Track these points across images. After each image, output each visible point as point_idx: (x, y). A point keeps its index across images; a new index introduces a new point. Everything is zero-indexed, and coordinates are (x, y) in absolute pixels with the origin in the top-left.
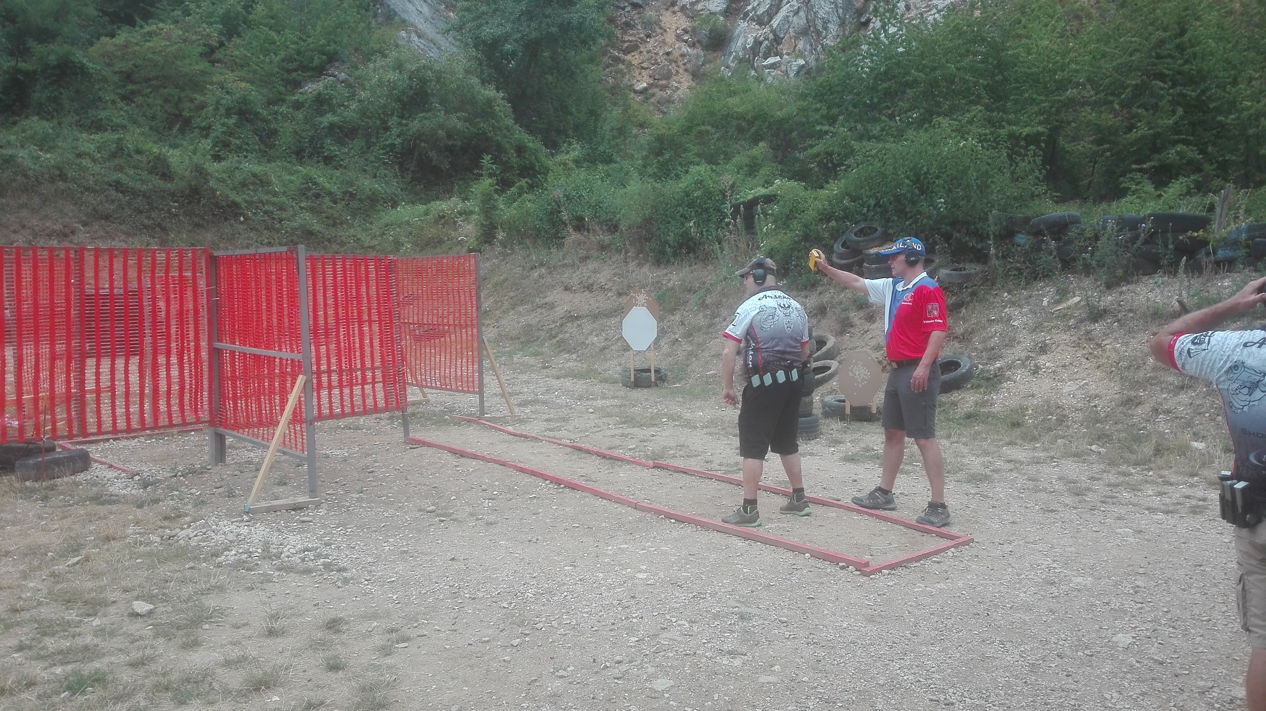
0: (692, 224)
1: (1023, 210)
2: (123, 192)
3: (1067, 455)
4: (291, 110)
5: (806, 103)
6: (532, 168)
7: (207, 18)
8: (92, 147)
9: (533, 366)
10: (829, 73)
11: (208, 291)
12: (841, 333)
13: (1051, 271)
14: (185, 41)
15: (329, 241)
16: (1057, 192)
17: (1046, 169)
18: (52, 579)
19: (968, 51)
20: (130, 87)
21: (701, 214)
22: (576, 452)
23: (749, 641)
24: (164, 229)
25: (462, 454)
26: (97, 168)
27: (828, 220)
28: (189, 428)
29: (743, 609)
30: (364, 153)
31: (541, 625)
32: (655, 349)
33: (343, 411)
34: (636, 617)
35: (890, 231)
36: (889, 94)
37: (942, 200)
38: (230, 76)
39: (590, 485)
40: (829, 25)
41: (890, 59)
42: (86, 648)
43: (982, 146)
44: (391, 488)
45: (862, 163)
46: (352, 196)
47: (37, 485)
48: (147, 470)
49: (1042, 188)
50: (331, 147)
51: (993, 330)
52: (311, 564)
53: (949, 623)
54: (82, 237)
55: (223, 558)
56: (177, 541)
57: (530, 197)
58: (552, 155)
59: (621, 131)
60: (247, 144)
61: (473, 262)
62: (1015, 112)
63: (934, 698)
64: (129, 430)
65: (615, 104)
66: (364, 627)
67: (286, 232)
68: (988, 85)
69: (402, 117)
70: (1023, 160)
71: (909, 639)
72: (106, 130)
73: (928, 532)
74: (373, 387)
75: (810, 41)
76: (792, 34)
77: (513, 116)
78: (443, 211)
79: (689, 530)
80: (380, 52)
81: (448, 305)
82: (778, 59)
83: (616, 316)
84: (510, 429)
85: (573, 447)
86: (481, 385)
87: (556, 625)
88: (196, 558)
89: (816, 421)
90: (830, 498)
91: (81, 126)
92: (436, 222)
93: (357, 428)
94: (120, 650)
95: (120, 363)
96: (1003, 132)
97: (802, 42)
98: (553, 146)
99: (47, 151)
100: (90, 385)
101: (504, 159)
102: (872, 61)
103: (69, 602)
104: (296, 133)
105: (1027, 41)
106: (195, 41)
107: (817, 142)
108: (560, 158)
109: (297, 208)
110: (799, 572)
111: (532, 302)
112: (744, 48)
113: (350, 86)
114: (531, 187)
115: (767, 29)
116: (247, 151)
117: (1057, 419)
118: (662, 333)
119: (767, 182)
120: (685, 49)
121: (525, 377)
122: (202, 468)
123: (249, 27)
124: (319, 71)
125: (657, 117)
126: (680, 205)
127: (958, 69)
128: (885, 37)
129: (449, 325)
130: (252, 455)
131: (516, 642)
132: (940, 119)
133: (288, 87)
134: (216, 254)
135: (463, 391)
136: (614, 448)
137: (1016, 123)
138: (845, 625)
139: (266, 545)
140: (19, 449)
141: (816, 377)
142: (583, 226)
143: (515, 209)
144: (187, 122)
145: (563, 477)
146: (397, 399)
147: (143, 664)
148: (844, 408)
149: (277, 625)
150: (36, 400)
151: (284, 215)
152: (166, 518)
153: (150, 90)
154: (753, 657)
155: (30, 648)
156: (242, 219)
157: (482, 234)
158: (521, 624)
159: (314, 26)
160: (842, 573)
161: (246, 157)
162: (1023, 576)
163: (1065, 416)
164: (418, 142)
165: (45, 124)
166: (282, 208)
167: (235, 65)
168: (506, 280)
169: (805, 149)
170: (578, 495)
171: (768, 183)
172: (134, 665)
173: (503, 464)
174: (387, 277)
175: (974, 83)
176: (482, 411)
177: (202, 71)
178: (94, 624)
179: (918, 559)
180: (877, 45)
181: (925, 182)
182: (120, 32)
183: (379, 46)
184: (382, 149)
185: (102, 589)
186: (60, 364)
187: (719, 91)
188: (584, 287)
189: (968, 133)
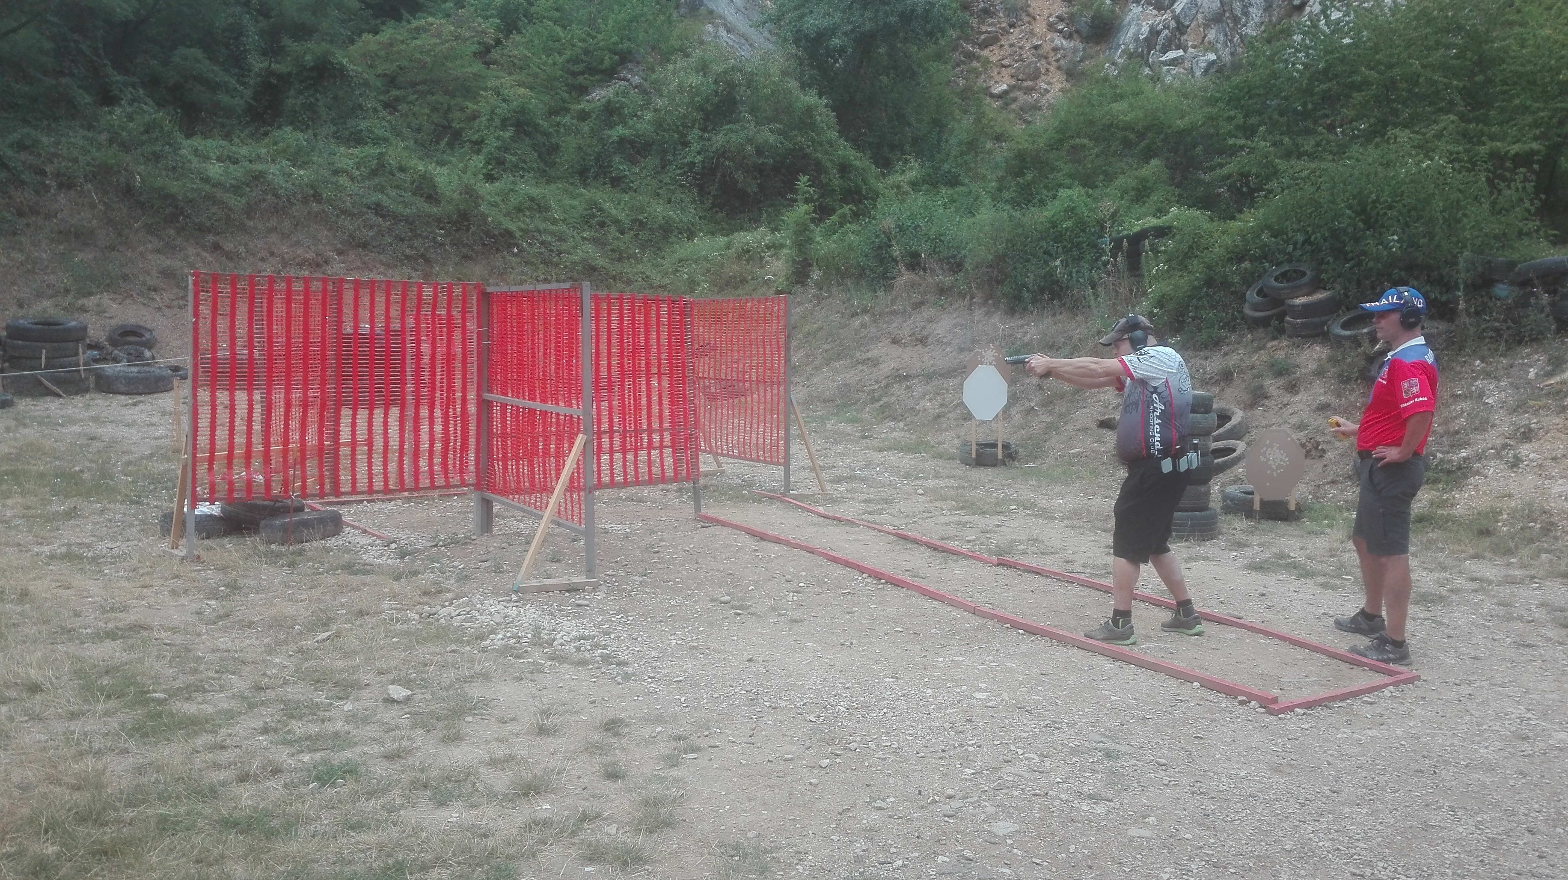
0: (1058, 263)
1: (1506, 253)
2: (383, 216)
3: (1552, 574)
4: (575, 121)
5: (1215, 110)
6: (858, 192)
7: (483, 10)
8: (351, 163)
9: (850, 435)
10: (1248, 71)
11: (479, 333)
12: (1251, 405)
13: (1541, 333)
14: (457, 38)
15: (614, 278)
16: (1554, 229)
17: (1540, 199)
18: (299, 655)
19: (1438, 43)
20: (394, 93)
21: (1071, 250)
22: (901, 542)
23: (1116, 784)
24: (427, 261)
25: (762, 537)
26: (355, 188)
27: (1240, 259)
28: (452, 491)
29: (1110, 745)
30: (658, 173)
31: (856, 745)
32: (1004, 419)
33: (625, 479)
34: (972, 745)
35: (1323, 276)
36: (1329, 99)
37: (1396, 238)
38: (507, 80)
39: (917, 582)
40: (1251, 9)
41: (1331, 52)
42: (337, 735)
43: (1453, 168)
44: (678, 572)
45: (1288, 187)
46: (642, 224)
47: (283, 549)
48: (405, 537)
49: (1533, 225)
50: (620, 165)
51: (1458, 408)
52: (587, 654)
53: (1382, 780)
54: (337, 268)
55: (488, 641)
56: (438, 620)
57: (853, 227)
58: (884, 175)
59: (972, 146)
60: (525, 162)
61: (782, 306)
62: (1501, 124)
63: (1358, 872)
64: (386, 490)
65: (965, 112)
66: (647, 731)
67: (565, 267)
68: (1464, 87)
69: (704, 130)
70: (1509, 187)
71: (1327, 797)
72: (367, 143)
73: (1359, 664)
74: (661, 453)
75: (1224, 30)
76: (1200, 21)
77: (837, 127)
78: (748, 243)
79: (1042, 644)
80: (681, 50)
81: (751, 357)
82: (1181, 52)
83: (955, 377)
84: (821, 509)
85: (897, 535)
86: (787, 456)
87: (874, 747)
88: (457, 641)
89: (1214, 516)
90: (1229, 614)
91: (339, 139)
92: (739, 257)
93: (641, 500)
94: (374, 739)
95: (378, 414)
96: (1483, 150)
97: (1213, 31)
98: (885, 164)
99: (301, 167)
100: (345, 436)
101: (824, 181)
102: (1307, 56)
103: (318, 682)
104: (580, 148)
105: (1522, 30)
106: (468, 39)
107: (1228, 159)
108: (893, 179)
109: (578, 238)
110: (1184, 705)
111: (852, 357)
112: (1137, 40)
113: (645, 92)
114: (856, 215)
115: (1168, 15)
116: (524, 169)
117: (1541, 528)
118: (1013, 399)
119: (1159, 210)
120: (1059, 41)
121: (840, 448)
122: (466, 538)
123: (530, 21)
124: (610, 74)
125: (1019, 128)
126: (1042, 239)
127: (1424, 67)
128: (1327, 24)
129: (751, 381)
130: (521, 525)
131: (825, 762)
132: (1397, 131)
133: (573, 94)
134: (489, 289)
135: (765, 461)
136: (948, 538)
137: (1502, 139)
138: (1242, 774)
139: (537, 630)
140: (265, 508)
141: (1216, 461)
142: (919, 264)
143: (834, 242)
144: (457, 135)
145: (883, 570)
146: (688, 468)
147: (399, 757)
148: (1251, 502)
149: (548, 722)
150: (285, 452)
151: (564, 247)
152: (426, 593)
153: (416, 96)
154: (1121, 804)
155: (276, 731)
156: (516, 250)
157: (794, 273)
158: (831, 742)
159: (605, 20)
160: (1241, 709)
161: (522, 177)
162: (1485, 727)
163: (1552, 524)
164: (721, 160)
165: (300, 135)
166: (561, 239)
167: (513, 67)
168: (820, 329)
169: (1212, 169)
170: (902, 592)
171: (1161, 212)
172: (389, 757)
173: (811, 551)
174: (681, 321)
175: (1445, 84)
176: (787, 486)
177: (475, 75)
178: (346, 708)
179: (1343, 697)
180: (1314, 35)
181: (1374, 213)
182: (384, 28)
183: (680, 43)
184: (680, 168)
185: (355, 669)
186: (313, 414)
187: (1101, 95)
188: (917, 340)
189: (1433, 151)
